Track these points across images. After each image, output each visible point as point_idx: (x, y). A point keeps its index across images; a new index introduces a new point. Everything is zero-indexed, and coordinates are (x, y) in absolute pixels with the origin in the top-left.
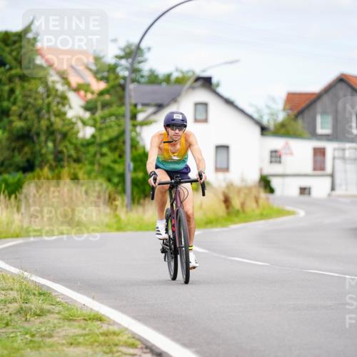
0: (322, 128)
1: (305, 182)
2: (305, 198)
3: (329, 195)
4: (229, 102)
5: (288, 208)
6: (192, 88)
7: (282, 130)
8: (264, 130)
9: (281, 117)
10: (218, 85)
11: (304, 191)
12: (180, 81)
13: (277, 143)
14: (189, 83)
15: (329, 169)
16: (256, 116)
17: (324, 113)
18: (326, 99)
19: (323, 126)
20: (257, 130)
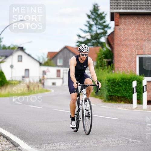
0: (60, 63)
1: (54, 81)
2: (54, 86)
3: (62, 85)
4: (29, 55)
5: (49, 89)
6: (17, 50)
7: (47, 64)
8: (41, 64)
9: (46, 60)
10: (25, 49)
11: (54, 84)
12: (13, 49)
13: (45, 68)
14: (16, 49)
15: (62, 76)
16: (38, 59)
17: (60, 58)
18: (61, 54)
19: (60, 62)
20: (38, 64)
